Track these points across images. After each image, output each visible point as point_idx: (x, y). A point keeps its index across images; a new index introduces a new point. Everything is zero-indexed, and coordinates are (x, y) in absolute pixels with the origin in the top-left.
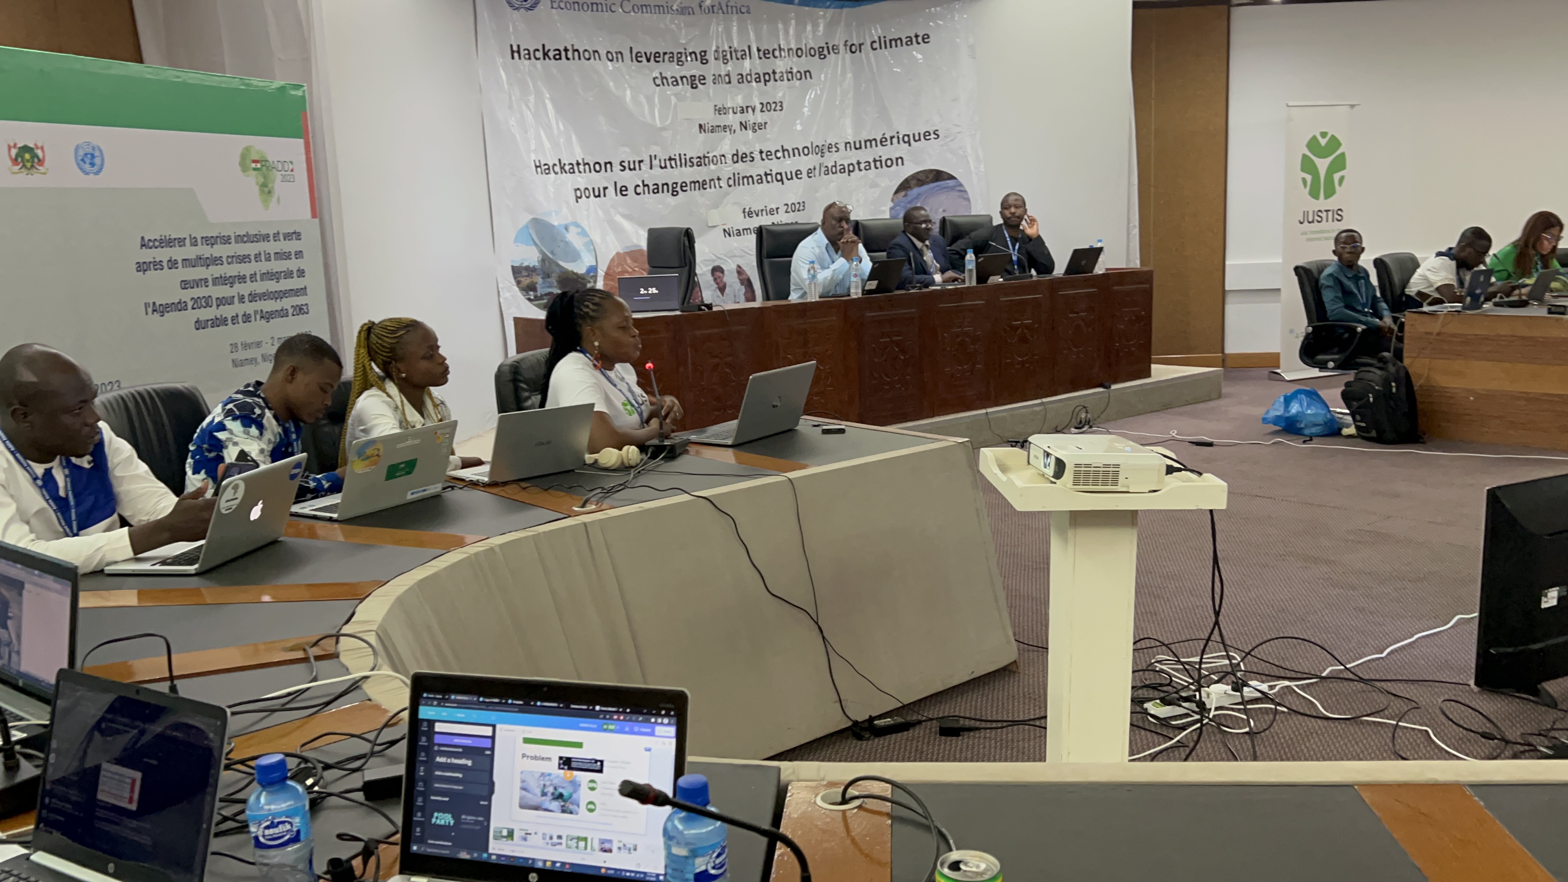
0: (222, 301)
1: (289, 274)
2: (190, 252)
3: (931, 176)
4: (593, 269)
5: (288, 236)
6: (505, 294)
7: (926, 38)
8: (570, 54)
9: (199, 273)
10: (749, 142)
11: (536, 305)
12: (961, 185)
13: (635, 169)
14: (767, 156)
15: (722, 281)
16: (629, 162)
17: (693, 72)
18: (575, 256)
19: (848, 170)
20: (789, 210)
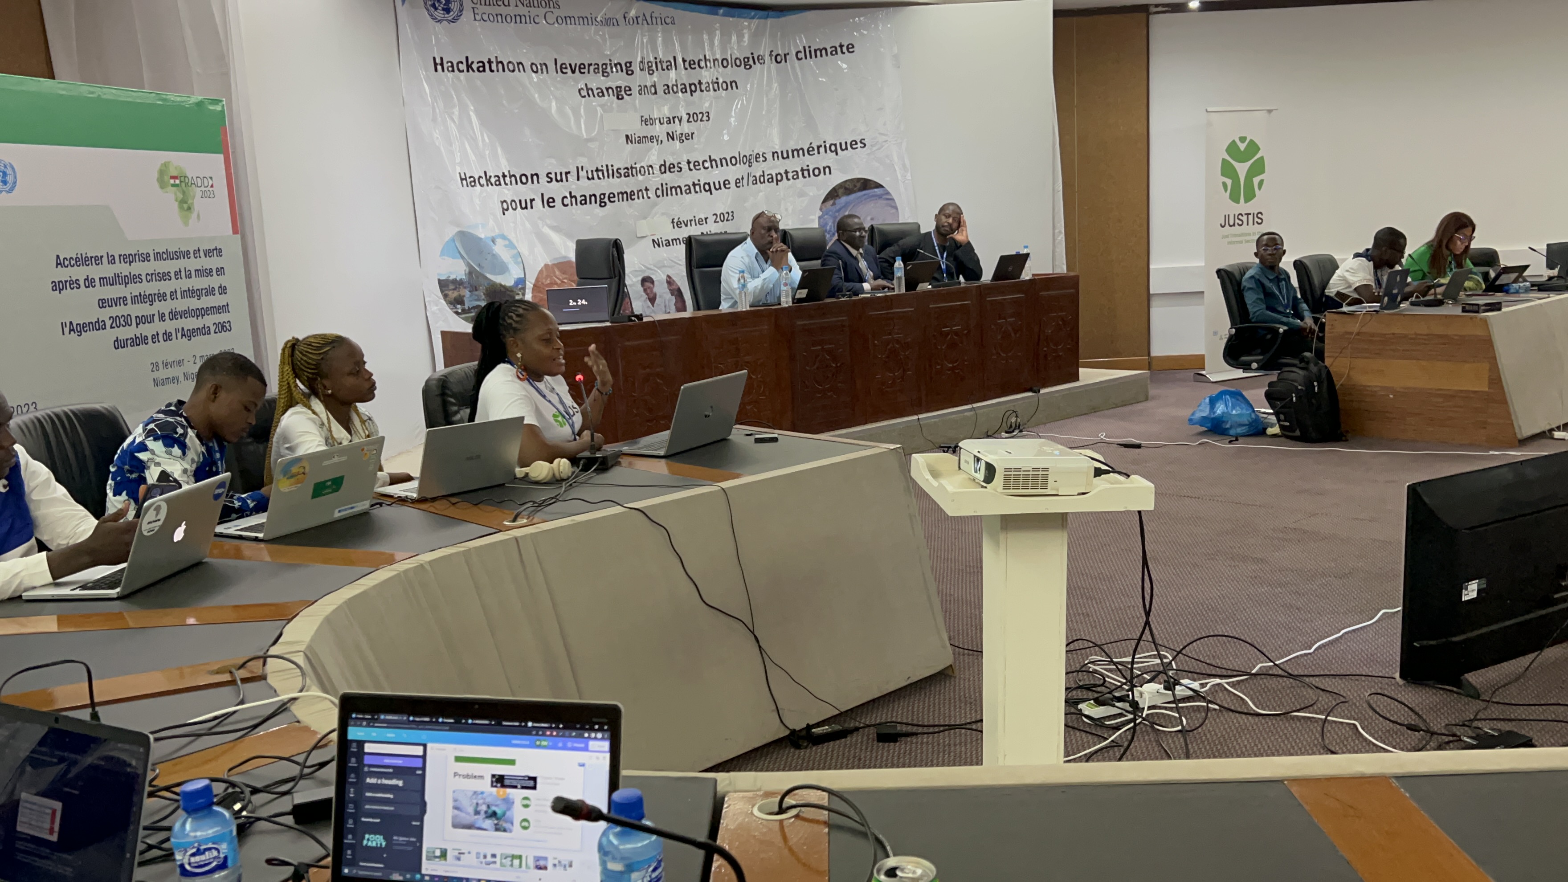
0: (142, 320)
1: (210, 291)
2: (107, 270)
3: (859, 185)
4: (521, 282)
5: (208, 253)
6: (432, 309)
7: (850, 48)
8: (494, 66)
9: (117, 291)
10: (676, 152)
11: (463, 319)
12: (888, 193)
13: (562, 180)
14: (695, 166)
15: (652, 291)
16: (556, 174)
17: (619, 83)
18: (503, 269)
19: (776, 179)
20: (718, 219)
